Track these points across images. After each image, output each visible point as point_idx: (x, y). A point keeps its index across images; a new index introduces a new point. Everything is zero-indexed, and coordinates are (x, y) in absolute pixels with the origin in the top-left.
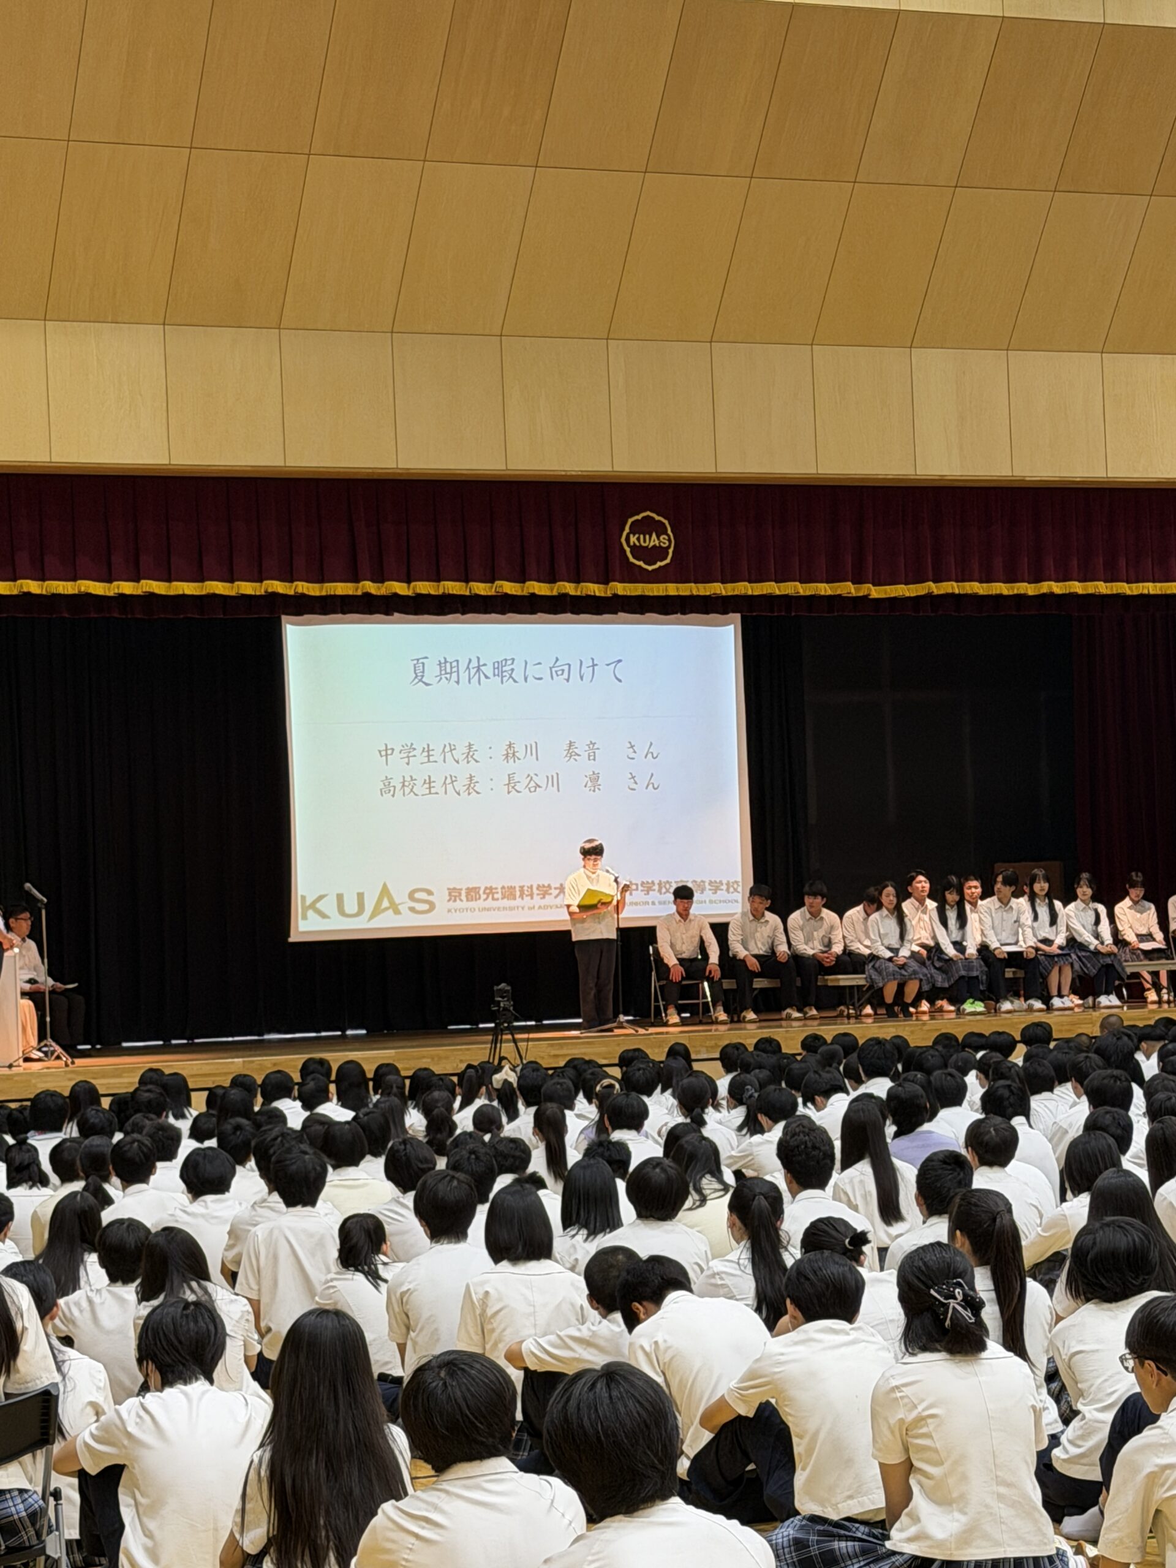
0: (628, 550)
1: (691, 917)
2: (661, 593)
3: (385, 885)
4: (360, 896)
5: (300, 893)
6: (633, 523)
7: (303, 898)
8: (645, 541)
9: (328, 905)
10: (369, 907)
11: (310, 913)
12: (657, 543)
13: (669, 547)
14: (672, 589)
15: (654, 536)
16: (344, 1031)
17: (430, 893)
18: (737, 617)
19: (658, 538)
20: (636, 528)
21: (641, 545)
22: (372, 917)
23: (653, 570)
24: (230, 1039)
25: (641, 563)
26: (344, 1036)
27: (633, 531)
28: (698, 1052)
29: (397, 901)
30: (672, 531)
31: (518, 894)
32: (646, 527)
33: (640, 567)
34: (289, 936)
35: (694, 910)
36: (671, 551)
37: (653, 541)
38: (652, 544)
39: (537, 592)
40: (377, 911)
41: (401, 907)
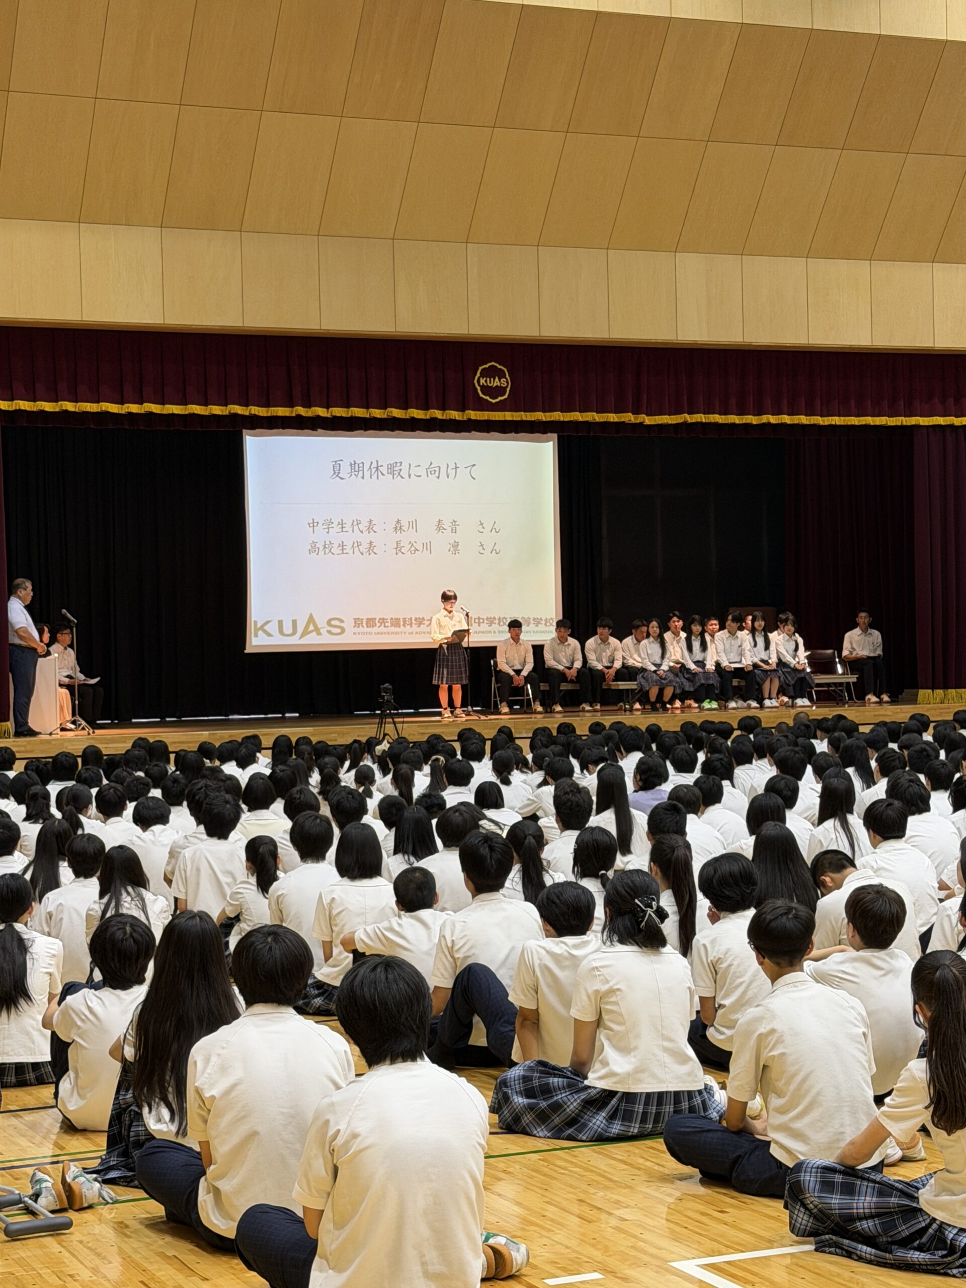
0: (479, 388)
1: (521, 641)
2: (502, 418)
3: (311, 616)
4: (294, 622)
5: (253, 619)
6: (482, 370)
7: (256, 622)
8: (490, 383)
9: (272, 628)
10: (300, 630)
11: (260, 633)
12: (499, 384)
13: (507, 387)
14: (508, 416)
15: (497, 379)
16: (283, 714)
17: (342, 621)
18: (555, 436)
19: (500, 380)
20: (484, 374)
21: (488, 386)
22: (301, 637)
23: (496, 403)
24: (206, 718)
25: (487, 398)
26: (283, 718)
27: (482, 375)
28: (520, 733)
29: (319, 627)
30: (509, 376)
31: (402, 623)
32: (491, 373)
33: (487, 400)
34: (245, 649)
35: (522, 637)
36: (508, 389)
37: (496, 383)
38: (495, 384)
39: (416, 416)
40: (305, 633)
41: (321, 630)
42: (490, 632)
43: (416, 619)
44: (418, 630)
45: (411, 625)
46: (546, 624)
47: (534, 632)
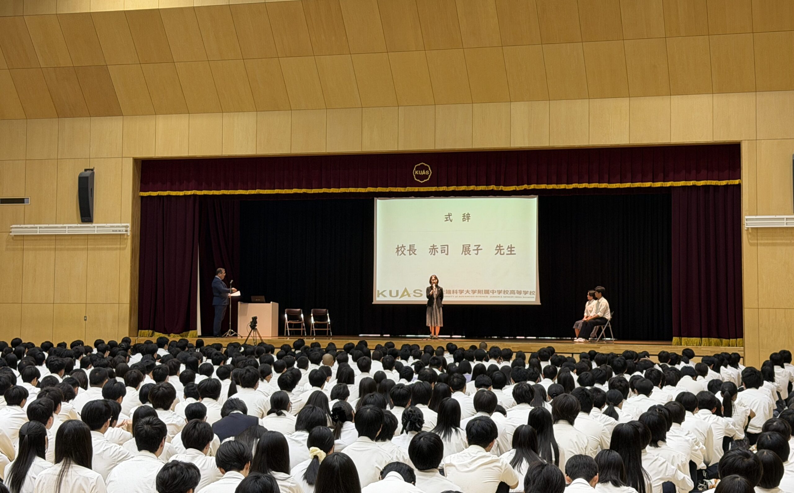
0: (414, 176)
3: (406, 289)
4: (397, 292)
5: (377, 289)
6: (417, 167)
7: (378, 291)
8: (421, 173)
9: (387, 293)
10: (400, 294)
11: (380, 295)
12: (425, 173)
13: (429, 174)
15: (424, 171)
17: (421, 291)
18: (537, 196)
19: (425, 171)
20: (418, 169)
21: (419, 175)
22: (400, 298)
23: (424, 183)
25: (418, 180)
27: (416, 170)
29: (409, 293)
30: (431, 169)
31: (452, 292)
32: (421, 168)
33: (418, 182)
34: (372, 302)
36: (429, 176)
37: (423, 173)
40: (403, 295)
41: (411, 295)
42: (499, 297)
43: (459, 291)
44: (461, 295)
45: (457, 293)
46: (530, 294)
47: (523, 297)
